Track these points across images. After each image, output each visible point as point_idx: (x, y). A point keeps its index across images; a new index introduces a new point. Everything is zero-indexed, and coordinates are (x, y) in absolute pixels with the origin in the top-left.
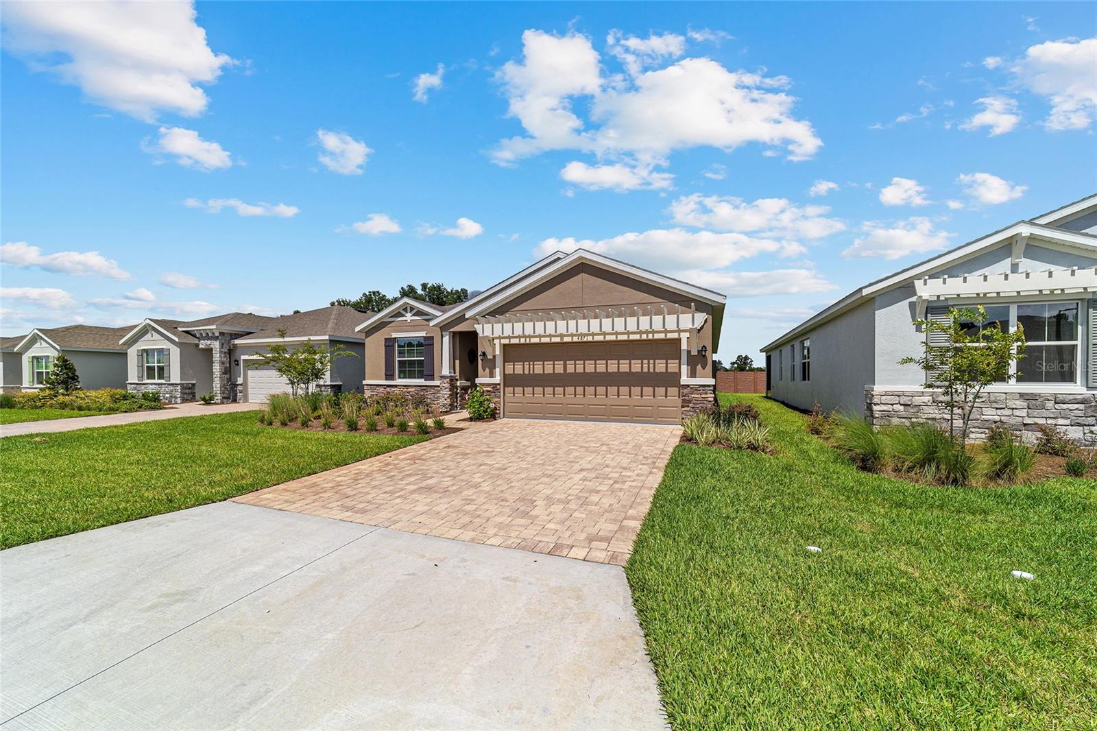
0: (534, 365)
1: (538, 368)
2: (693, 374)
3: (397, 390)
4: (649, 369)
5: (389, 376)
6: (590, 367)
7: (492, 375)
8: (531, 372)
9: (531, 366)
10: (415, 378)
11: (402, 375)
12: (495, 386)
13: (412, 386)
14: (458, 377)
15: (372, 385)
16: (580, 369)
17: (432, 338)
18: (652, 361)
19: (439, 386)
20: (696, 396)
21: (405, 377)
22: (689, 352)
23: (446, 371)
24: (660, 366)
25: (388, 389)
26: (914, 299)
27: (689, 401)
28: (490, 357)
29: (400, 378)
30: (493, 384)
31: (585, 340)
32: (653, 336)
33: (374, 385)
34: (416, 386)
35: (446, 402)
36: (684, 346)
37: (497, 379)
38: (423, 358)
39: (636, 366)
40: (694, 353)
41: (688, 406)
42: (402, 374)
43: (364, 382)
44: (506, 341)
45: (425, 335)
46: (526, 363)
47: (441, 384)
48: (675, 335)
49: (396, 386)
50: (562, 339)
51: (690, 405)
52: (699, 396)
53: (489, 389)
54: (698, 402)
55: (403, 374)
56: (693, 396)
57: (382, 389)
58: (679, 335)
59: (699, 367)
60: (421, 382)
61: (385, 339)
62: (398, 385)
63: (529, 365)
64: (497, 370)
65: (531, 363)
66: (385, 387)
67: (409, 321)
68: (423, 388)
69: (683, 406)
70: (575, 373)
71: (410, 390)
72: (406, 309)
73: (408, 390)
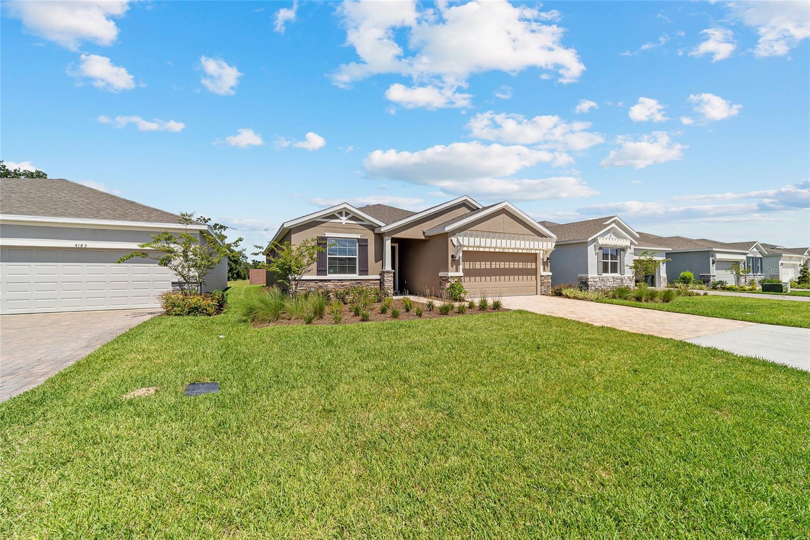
1: (478, 265)
4: (525, 266)
5: (321, 271)
7: (457, 270)
8: (474, 268)
10: (346, 273)
11: (331, 271)
13: (348, 280)
15: (300, 280)
17: (366, 240)
18: (526, 264)
21: (335, 273)
22: (543, 259)
23: (388, 267)
25: (320, 284)
26: (595, 244)
29: (329, 273)
30: (458, 277)
33: (304, 280)
34: (350, 280)
36: (541, 257)
37: (461, 274)
39: (521, 265)
40: (545, 260)
44: (465, 249)
45: (359, 237)
47: (384, 278)
48: (538, 252)
49: (330, 281)
50: (495, 250)
51: (544, 285)
52: (546, 280)
53: (456, 280)
54: (546, 283)
55: (334, 269)
56: (544, 280)
57: (312, 284)
58: (540, 252)
60: (355, 276)
61: (318, 236)
62: (333, 280)
63: (473, 264)
64: (461, 267)
65: (474, 263)
66: (317, 282)
67: (344, 224)
68: (359, 281)
69: (541, 286)
70: (496, 269)
71: (344, 283)
72: (341, 213)
73: (343, 284)
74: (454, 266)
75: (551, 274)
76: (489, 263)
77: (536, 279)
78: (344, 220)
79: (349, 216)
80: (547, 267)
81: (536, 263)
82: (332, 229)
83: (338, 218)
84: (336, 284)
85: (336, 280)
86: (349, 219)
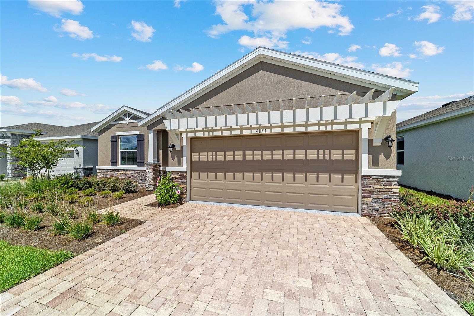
0: (216, 155)
1: (220, 156)
2: (375, 163)
3: (119, 173)
4: (324, 157)
5: (114, 162)
6: (267, 155)
7: (180, 163)
8: (214, 160)
9: (214, 157)
10: (132, 164)
12: (182, 173)
13: (129, 170)
14: (161, 164)
15: (102, 169)
16: (258, 157)
17: (142, 135)
18: (327, 152)
19: (145, 171)
20: (379, 187)
21: (125, 164)
22: (371, 141)
23: (150, 159)
24: (336, 155)
25: (113, 172)
27: (371, 192)
28: (178, 148)
29: (122, 164)
30: (180, 172)
31: (264, 132)
32: (332, 127)
33: (104, 169)
34: (132, 170)
35: (150, 183)
37: (184, 167)
38: (137, 150)
39: (312, 155)
40: (378, 142)
41: (370, 197)
42: (123, 162)
43: (97, 167)
44: (191, 135)
45: (138, 133)
46: (210, 153)
47: (147, 169)
48: (356, 127)
49: (118, 170)
50: (242, 132)
51: (373, 196)
52: (382, 187)
53: (177, 176)
54: (381, 193)
55: (125, 161)
56: (375, 187)
57: (109, 172)
58: (360, 126)
59: (382, 157)
60: (135, 167)
61: (111, 136)
62: (120, 170)
63: (213, 155)
64: (185, 160)
65: (214, 153)
66: (111, 171)
67: (127, 123)
68: (137, 172)
69: (363, 197)
70: (253, 161)
71: (128, 173)
72: (125, 115)
73: (126, 173)
74: (176, 159)
75: (399, 173)
76: (241, 153)
77: (357, 181)
78: (127, 120)
79: (131, 116)
80: (387, 157)
81: (357, 149)
82: (121, 129)
83: (123, 119)
84: (122, 173)
85: (122, 170)
86: (132, 119)
